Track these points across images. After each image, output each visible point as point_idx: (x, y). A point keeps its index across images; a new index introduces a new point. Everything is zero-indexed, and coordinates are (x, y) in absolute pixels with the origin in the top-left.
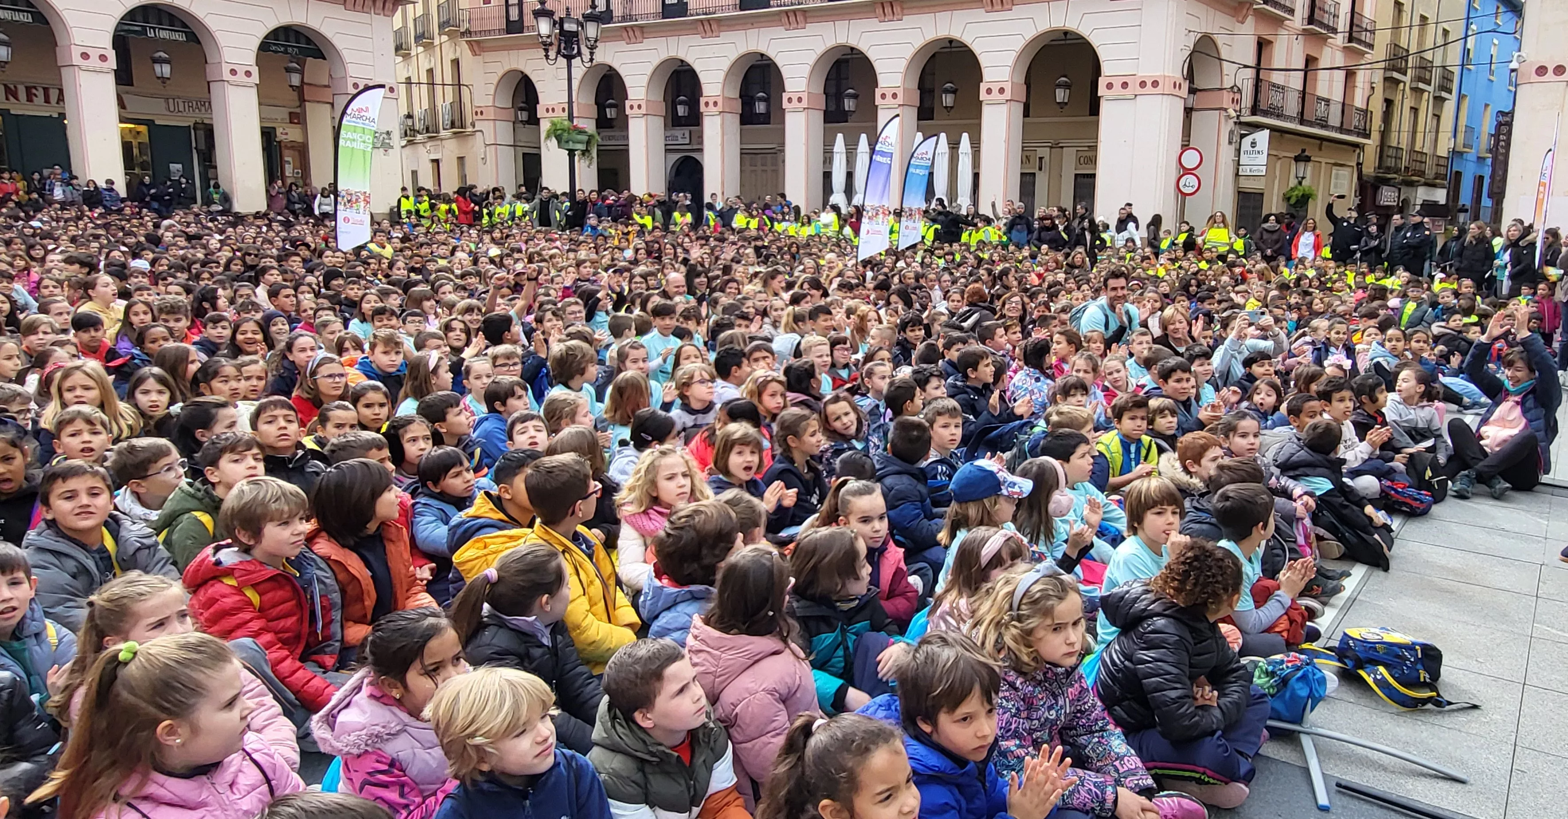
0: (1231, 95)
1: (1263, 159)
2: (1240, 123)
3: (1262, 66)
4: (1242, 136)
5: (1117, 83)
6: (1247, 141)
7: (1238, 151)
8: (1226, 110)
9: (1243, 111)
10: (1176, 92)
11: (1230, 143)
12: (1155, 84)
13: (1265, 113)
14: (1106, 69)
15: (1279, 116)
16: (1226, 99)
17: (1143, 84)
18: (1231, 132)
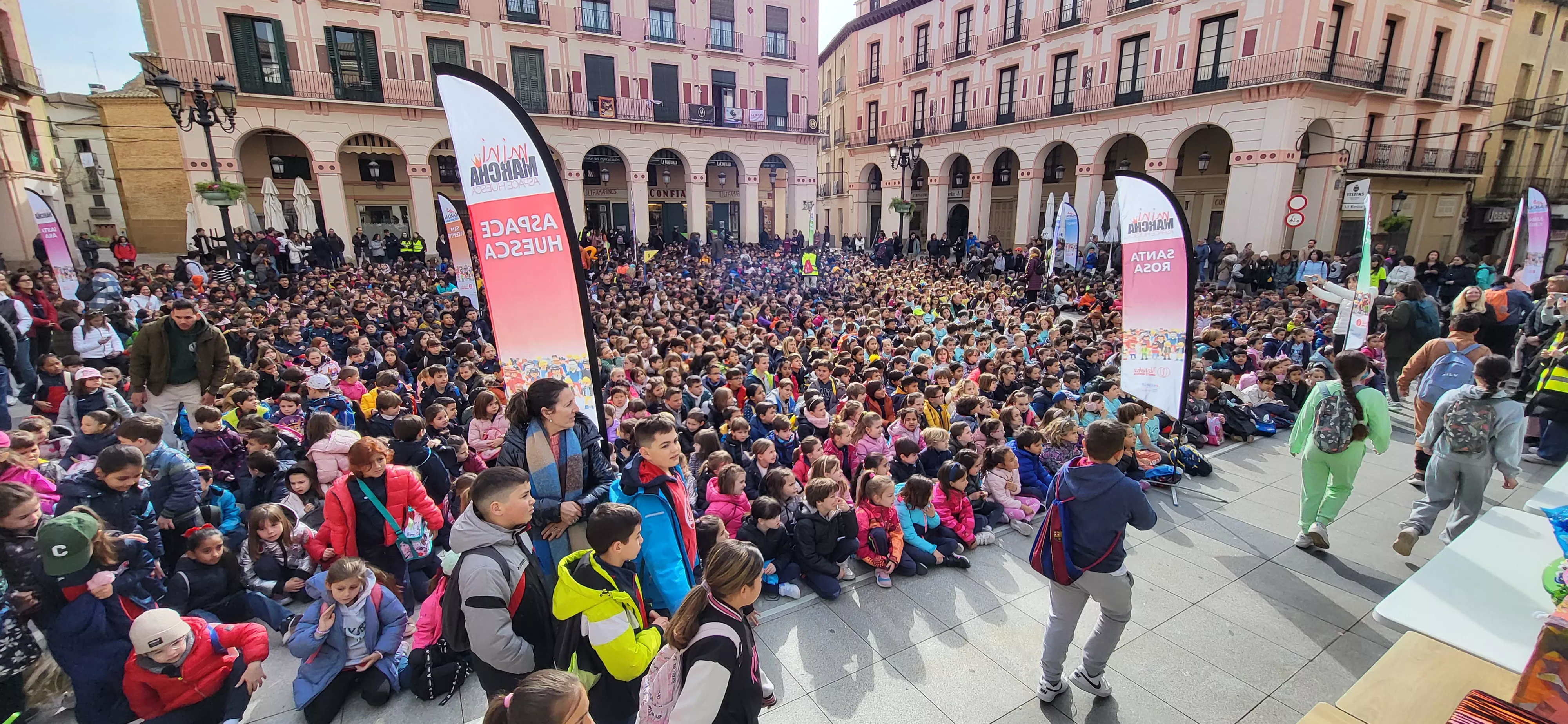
0: (1340, 156)
3: (1373, 133)
4: (1347, 183)
5: (1243, 156)
6: (1351, 186)
8: (1334, 166)
9: (1351, 166)
10: (1291, 159)
12: (1273, 156)
14: (1237, 147)
16: (1336, 159)
17: (1262, 156)
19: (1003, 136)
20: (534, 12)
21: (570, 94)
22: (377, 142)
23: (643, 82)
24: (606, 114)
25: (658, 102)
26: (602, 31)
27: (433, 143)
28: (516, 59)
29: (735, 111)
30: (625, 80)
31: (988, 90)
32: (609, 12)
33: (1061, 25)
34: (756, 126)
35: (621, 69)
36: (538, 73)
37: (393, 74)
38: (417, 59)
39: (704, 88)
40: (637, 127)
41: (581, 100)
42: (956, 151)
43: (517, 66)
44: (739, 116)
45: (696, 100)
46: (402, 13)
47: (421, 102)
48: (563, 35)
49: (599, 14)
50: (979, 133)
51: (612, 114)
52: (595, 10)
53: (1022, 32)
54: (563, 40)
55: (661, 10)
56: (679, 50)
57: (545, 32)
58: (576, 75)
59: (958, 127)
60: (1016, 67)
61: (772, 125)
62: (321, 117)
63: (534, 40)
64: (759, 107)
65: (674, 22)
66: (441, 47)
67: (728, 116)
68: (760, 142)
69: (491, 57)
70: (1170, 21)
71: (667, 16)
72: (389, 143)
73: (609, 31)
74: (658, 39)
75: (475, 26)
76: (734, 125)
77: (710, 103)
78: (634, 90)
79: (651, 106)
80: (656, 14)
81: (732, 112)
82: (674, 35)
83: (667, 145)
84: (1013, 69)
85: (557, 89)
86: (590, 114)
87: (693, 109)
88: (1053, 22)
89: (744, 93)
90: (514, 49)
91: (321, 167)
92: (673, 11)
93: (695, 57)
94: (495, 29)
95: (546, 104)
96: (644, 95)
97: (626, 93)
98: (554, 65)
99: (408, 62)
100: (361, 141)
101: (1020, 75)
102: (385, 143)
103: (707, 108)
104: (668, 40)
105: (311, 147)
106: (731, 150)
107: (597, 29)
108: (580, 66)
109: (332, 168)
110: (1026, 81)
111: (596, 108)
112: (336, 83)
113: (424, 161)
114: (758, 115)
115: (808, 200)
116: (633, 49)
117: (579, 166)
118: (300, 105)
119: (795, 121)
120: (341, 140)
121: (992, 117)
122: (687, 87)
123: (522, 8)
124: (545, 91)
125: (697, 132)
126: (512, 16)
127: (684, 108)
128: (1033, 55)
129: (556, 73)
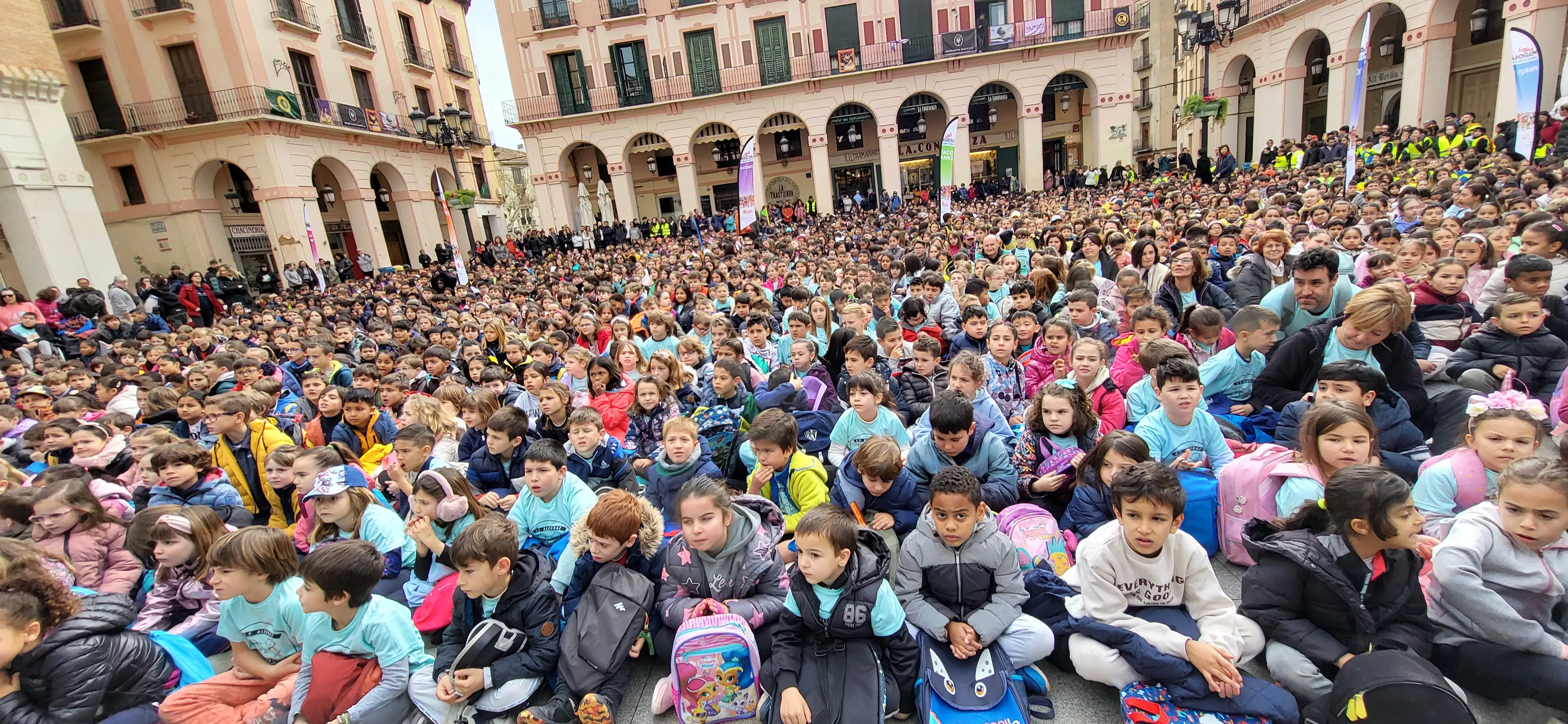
21: (812, 56)
23: (889, 22)
24: (847, 68)
25: (906, 41)
28: (759, 32)
34: (1036, 40)
35: (864, 14)
36: (781, 42)
37: (659, 75)
38: (677, 55)
39: (964, 11)
40: (883, 76)
41: (822, 58)
43: (761, 40)
44: (1011, 33)
45: (954, 26)
46: (663, 16)
47: (680, 96)
51: (854, 67)
54: (803, 1)
58: (818, 33)
62: (611, 126)
63: (776, 8)
64: (1040, 13)
66: (695, 39)
67: (994, 36)
68: (1043, 60)
69: (738, 37)
72: (660, 139)
75: (722, 10)
76: (1000, 47)
77: (972, 26)
78: (880, 34)
79: (899, 46)
81: (999, 32)
83: (920, 88)
85: (799, 53)
86: (831, 72)
87: (951, 38)
90: (757, 23)
91: (614, 169)
94: (739, 8)
95: (789, 71)
96: (891, 37)
97: (870, 39)
98: (795, 29)
102: (655, 139)
103: (969, 33)
105: (606, 152)
106: (1004, 78)
108: (820, 23)
109: (621, 168)
111: (839, 63)
112: (620, 93)
113: (687, 150)
114: (1039, 25)
117: (824, 130)
119: (1096, 21)
122: (943, 13)
124: (787, 59)
125: (957, 65)
127: (938, 39)
129: (797, 36)
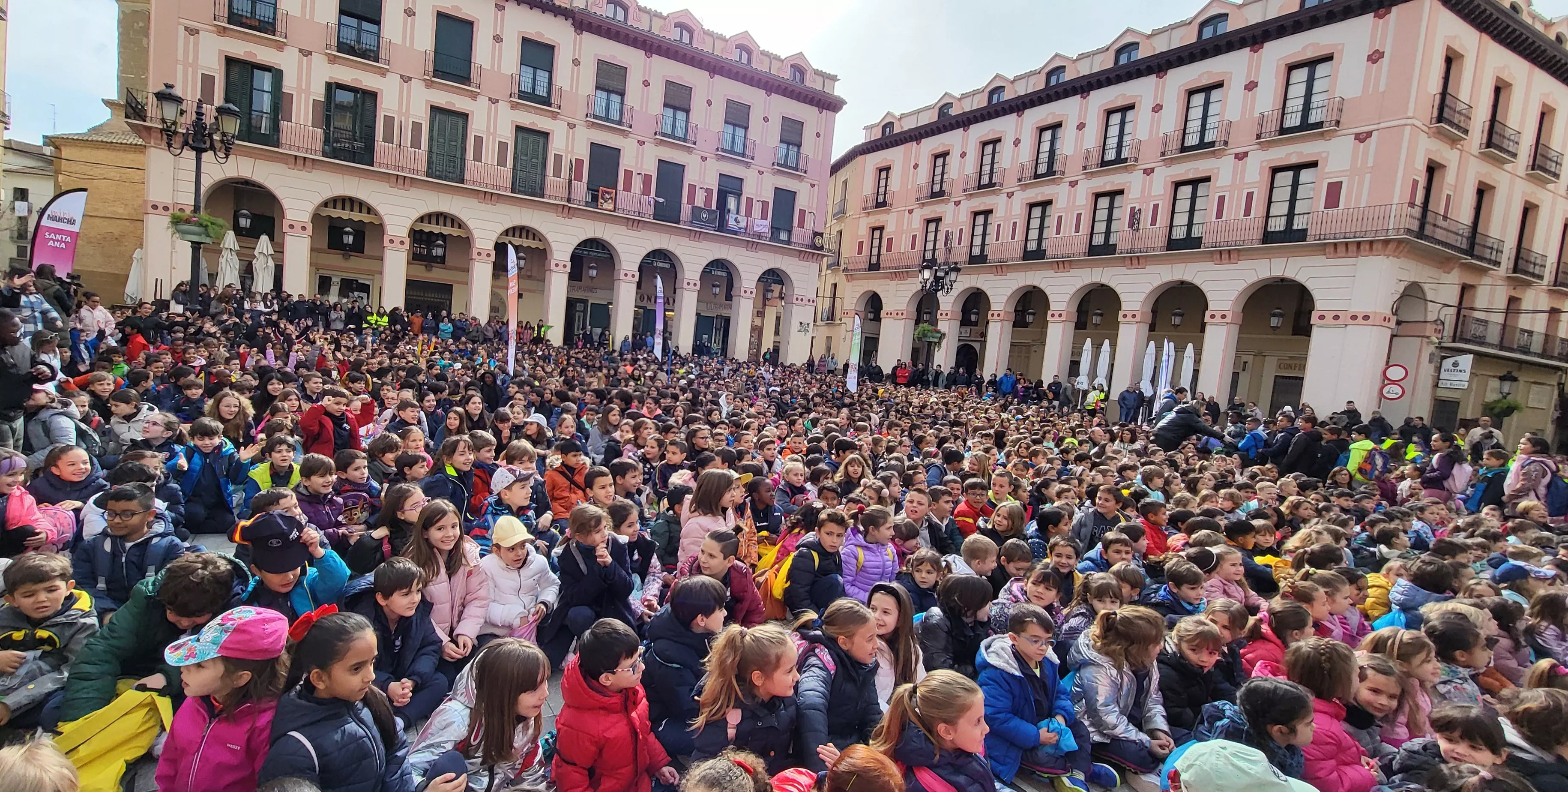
0: (1435, 326)
1: (1466, 376)
2: (1442, 348)
3: (1464, 305)
4: (1444, 358)
5: (1329, 316)
6: (1448, 363)
7: (1438, 369)
8: (1428, 337)
9: (1445, 339)
10: (1386, 324)
11: (1430, 361)
12: (1366, 317)
13: (1467, 341)
14: (1320, 305)
15: (1482, 344)
16: (1429, 330)
17: (1354, 317)
18: (1432, 355)
19: (1030, 274)
20: (545, 95)
21: (570, 181)
22: (356, 207)
23: (647, 178)
24: (605, 206)
25: (661, 200)
26: (613, 122)
27: (416, 215)
28: (520, 139)
29: (740, 218)
30: (628, 174)
31: (1015, 224)
32: (622, 104)
33: (1104, 163)
34: (759, 236)
35: (626, 162)
36: (541, 157)
37: (388, 138)
38: (417, 124)
39: (709, 191)
40: (634, 223)
41: (581, 188)
42: (973, 284)
43: (519, 147)
44: (743, 224)
45: (699, 202)
46: (410, 79)
47: (410, 170)
48: (571, 121)
49: (612, 104)
50: (1001, 268)
51: (611, 207)
52: (608, 100)
53: (1057, 167)
54: (571, 126)
55: (675, 108)
56: (689, 150)
57: (554, 116)
58: (580, 162)
59: (978, 260)
60: (1050, 202)
61: (774, 237)
62: (303, 174)
63: (541, 123)
64: (764, 217)
65: (687, 122)
66: (443, 117)
68: (761, 254)
69: (494, 134)
70: (1235, 168)
71: (680, 115)
72: (370, 210)
73: (620, 123)
74: (669, 136)
75: (483, 101)
76: (735, 233)
77: (714, 207)
78: (637, 184)
79: (652, 202)
80: (670, 112)
82: (686, 134)
83: (664, 246)
84: (1045, 204)
85: (557, 173)
86: (587, 204)
87: (696, 211)
88: (1095, 159)
89: (750, 201)
90: (519, 129)
91: (291, 227)
92: (687, 111)
93: (704, 159)
94: (503, 106)
95: (542, 188)
96: (646, 191)
97: (628, 188)
98: (557, 149)
99: (407, 129)
100: (339, 205)
101: (1053, 212)
102: (365, 210)
103: (710, 212)
104: (679, 139)
105: (286, 203)
106: (730, 258)
107: (607, 119)
108: (584, 154)
109: (304, 228)
110: (1060, 218)
111: (595, 198)
112: (326, 141)
113: (404, 233)
114: (763, 226)
115: (805, 321)
116: (641, 143)
117: (568, 257)
118: (284, 159)
119: (800, 235)
120: (319, 200)
121: (1019, 253)
122: (692, 188)
123: (534, 89)
124: (544, 175)
126: (522, 95)
127: (686, 209)
128: (1070, 192)
129: (558, 158)
